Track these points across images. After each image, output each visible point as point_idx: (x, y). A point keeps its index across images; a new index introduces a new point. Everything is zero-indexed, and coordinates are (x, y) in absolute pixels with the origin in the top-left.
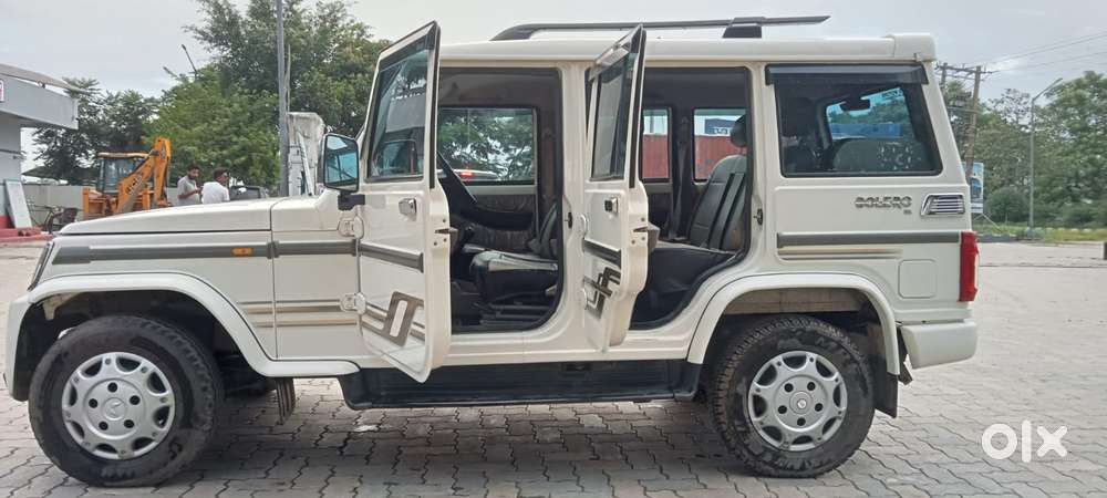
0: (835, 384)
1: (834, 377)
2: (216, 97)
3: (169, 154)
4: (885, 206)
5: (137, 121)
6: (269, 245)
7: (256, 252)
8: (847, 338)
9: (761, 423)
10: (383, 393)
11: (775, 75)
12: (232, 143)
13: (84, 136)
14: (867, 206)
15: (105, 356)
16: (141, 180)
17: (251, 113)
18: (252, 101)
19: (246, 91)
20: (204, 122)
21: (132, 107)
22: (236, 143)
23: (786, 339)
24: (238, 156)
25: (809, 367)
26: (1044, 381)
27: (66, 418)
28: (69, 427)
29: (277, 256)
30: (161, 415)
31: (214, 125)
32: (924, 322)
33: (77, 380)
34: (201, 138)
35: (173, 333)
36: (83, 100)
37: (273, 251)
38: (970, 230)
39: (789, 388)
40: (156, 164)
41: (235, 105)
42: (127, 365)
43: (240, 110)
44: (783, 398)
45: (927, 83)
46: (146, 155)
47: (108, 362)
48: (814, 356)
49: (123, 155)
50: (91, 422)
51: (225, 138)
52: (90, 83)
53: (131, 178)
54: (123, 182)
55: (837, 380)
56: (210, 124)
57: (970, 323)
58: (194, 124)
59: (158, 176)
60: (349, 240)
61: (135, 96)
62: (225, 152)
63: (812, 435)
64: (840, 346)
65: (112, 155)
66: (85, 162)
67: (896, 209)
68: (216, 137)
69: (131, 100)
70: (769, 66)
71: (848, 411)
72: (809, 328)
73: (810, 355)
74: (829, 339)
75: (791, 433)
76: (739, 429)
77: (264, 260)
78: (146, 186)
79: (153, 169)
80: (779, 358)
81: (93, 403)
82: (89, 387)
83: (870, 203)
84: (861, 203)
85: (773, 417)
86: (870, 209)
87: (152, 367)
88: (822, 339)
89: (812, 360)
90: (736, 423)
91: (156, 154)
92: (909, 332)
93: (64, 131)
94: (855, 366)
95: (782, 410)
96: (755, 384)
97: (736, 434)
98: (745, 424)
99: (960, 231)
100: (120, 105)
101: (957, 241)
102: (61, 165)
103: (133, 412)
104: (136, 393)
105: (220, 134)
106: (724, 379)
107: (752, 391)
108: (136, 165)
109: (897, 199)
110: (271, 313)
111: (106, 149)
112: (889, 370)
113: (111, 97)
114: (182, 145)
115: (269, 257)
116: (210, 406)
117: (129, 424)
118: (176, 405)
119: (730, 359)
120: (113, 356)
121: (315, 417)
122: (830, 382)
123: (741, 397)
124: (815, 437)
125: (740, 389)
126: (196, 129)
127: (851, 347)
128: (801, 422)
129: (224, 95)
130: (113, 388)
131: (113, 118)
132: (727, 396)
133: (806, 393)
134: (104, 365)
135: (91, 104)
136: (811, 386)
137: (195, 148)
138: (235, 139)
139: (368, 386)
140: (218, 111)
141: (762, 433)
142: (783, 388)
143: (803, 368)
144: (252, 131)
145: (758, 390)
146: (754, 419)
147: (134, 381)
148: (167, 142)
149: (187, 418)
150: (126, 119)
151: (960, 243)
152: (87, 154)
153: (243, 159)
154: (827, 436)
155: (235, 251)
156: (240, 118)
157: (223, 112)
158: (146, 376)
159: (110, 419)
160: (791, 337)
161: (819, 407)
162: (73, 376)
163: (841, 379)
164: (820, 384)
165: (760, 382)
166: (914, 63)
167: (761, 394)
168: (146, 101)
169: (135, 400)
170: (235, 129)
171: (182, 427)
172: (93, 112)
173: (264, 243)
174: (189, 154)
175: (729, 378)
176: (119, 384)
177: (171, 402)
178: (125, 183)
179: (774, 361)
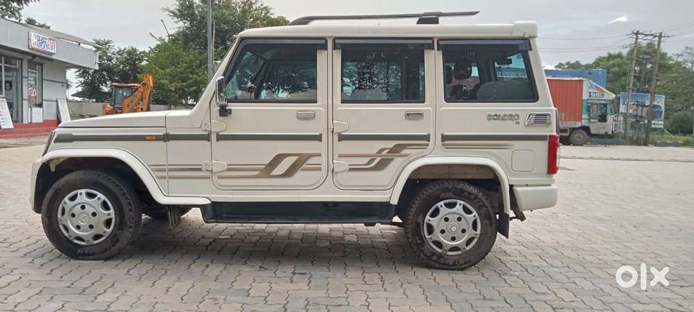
0: (473, 219)
1: (473, 215)
2: (180, 51)
3: (152, 85)
4: (504, 119)
5: (134, 65)
6: (164, 135)
7: (158, 138)
8: (481, 193)
9: (431, 239)
10: (224, 216)
11: (442, 45)
12: (188, 78)
13: (105, 73)
14: (494, 119)
15: (80, 191)
16: (135, 100)
17: (200, 60)
18: (200, 54)
19: (197, 47)
20: (173, 65)
21: (132, 57)
22: (191, 79)
23: (445, 192)
24: (193, 86)
25: (458, 209)
26: (635, 227)
27: (60, 223)
28: (61, 227)
29: (169, 141)
30: (108, 223)
31: (178, 68)
32: (527, 185)
33: (65, 203)
34: (170, 75)
35: (114, 180)
36: (104, 52)
37: (167, 138)
38: (555, 134)
39: (446, 220)
40: (144, 90)
41: (191, 56)
42: (91, 196)
43: (194, 59)
44: (443, 225)
45: (531, 50)
46: (139, 85)
47: (81, 194)
48: (462, 202)
49: (126, 85)
50: (72, 224)
51: (185, 75)
52: (108, 42)
53: (130, 99)
54: (125, 101)
55: (474, 216)
56: (176, 67)
57: (554, 186)
58: (166, 67)
59: (145, 98)
60: (207, 133)
61: (134, 50)
62: (184, 84)
63: (460, 246)
64: (476, 197)
65: (119, 85)
66: (106, 89)
67: (511, 121)
68: (180, 75)
69: (132, 52)
70: (440, 39)
71: (481, 234)
72: (459, 187)
73: (459, 202)
74: (470, 194)
75: (447, 245)
76: (419, 242)
77: (162, 143)
78: (139, 103)
79: (142, 93)
80: (442, 203)
81: (73, 215)
82: (70, 207)
83: (495, 117)
84: (490, 117)
85: (438, 236)
86: (496, 121)
87: (103, 197)
88: (466, 193)
89: (460, 204)
90: (417, 238)
91: (144, 85)
92: (517, 191)
93: (93, 71)
94: (485, 209)
95: (443, 232)
96: (428, 217)
97: (417, 244)
98: (422, 239)
99: (548, 134)
100: (125, 55)
101: (546, 140)
102: (91, 90)
103: (93, 221)
104: (94, 211)
105: (182, 73)
106: (410, 213)
107: (426, 220)
108: (133, 90)
109: (512, 115)
110: (165, 171)
111: (117, 81)
112: (505, 212)
113: (120, 51)
114: (159, 79)
115: (165, 141)
116: (133, 218)
117: (91, 227)
118: (116, 218)
119: (414, 203)
120: (83, 191)
121: (200, 231)
122: (471, 218)
123: (420, 224)
124: (462, 248)
125: (419, 220)
126: (167, 70)
127: (483, 198)
128: (453, 239)
129: (184, 50)
130: (83, 207)
131: (121, 63)
132: (412, 223)
133: (457, 223)
134: (79, 196)
135: (109, 54)
136: (459, 219)
137: (167, 81)
138: (190, 76)
139: (216, 211)
140: (181, 59)
141: (432, 244)
142: (443, 220)
143: (455, 209)
144: (200, 72)
145: (429, 220)
146: (427, 237)
147: (94, 204)
148: (151, 78)
149: (121, 225)
150: (129, 64)
151: (548, 141)
152: (106, 83)
153: (194, 88)
154: (468, 248)
155: (147, 138)
156: (194, 64)
157: (183, 60)
158: (100, 202)
159: (81, 224)
160: (449, 191)
161: (464, 231)
162: (63, 201)
163: (477, 216)
164: (464, 218)
165: (431, 216)
166: (524, 39)
167: (431, 222)
168: (140, 53)
169: (94, 214)
170: (191, 70)
171: (118, 229)
172: (110, 59)
173: (162, 134)
174: (163, 85)
175: (413, 213)
176: (86, 206)
177: (113, 216)
178: (126, 102)
179: (438, 204)
